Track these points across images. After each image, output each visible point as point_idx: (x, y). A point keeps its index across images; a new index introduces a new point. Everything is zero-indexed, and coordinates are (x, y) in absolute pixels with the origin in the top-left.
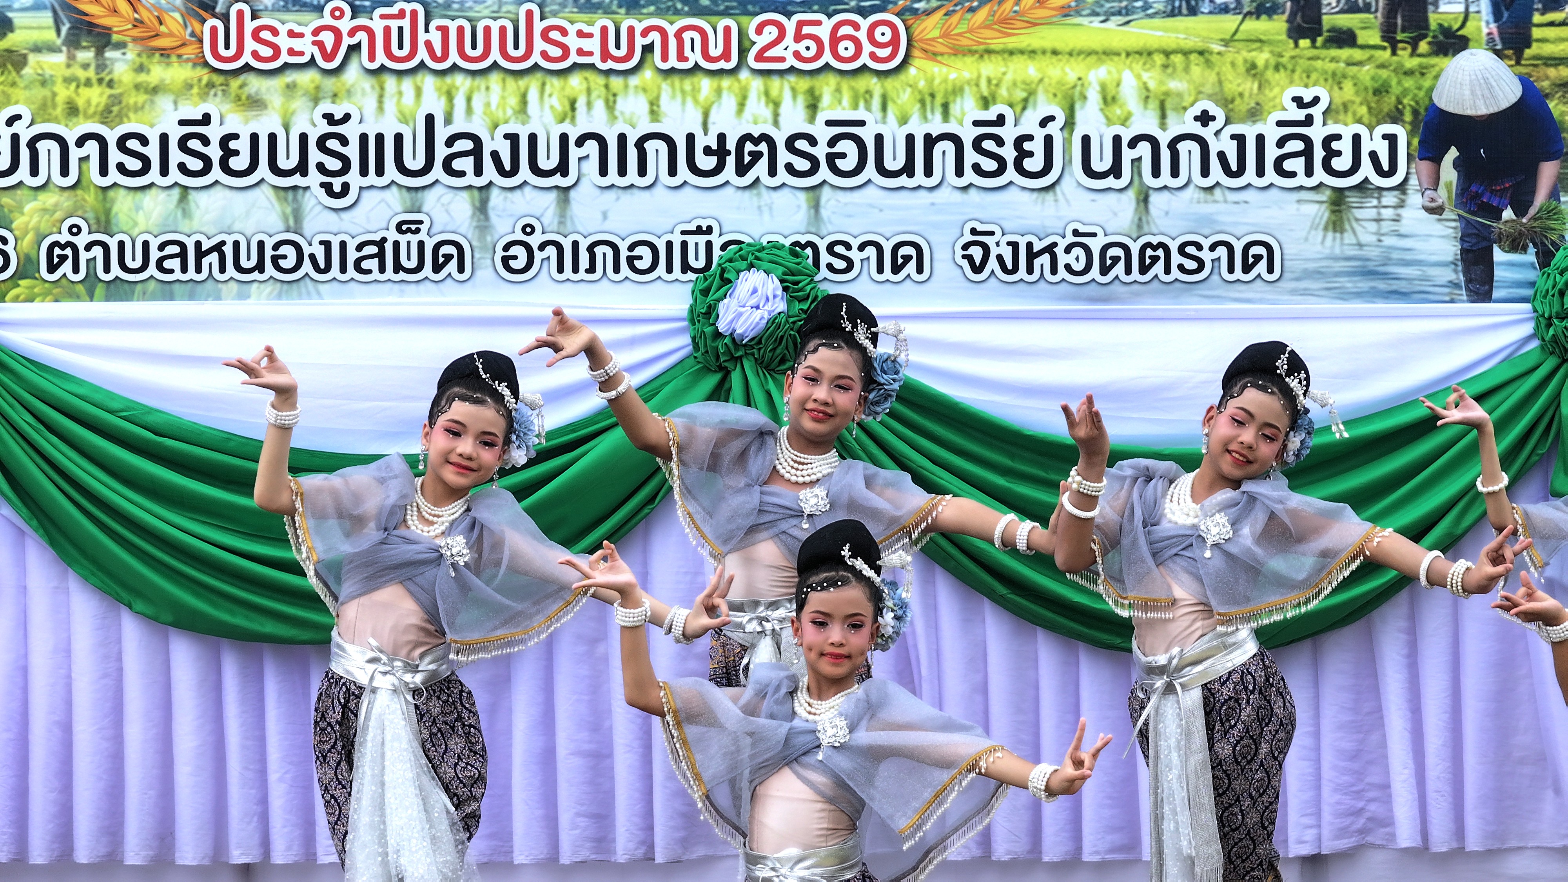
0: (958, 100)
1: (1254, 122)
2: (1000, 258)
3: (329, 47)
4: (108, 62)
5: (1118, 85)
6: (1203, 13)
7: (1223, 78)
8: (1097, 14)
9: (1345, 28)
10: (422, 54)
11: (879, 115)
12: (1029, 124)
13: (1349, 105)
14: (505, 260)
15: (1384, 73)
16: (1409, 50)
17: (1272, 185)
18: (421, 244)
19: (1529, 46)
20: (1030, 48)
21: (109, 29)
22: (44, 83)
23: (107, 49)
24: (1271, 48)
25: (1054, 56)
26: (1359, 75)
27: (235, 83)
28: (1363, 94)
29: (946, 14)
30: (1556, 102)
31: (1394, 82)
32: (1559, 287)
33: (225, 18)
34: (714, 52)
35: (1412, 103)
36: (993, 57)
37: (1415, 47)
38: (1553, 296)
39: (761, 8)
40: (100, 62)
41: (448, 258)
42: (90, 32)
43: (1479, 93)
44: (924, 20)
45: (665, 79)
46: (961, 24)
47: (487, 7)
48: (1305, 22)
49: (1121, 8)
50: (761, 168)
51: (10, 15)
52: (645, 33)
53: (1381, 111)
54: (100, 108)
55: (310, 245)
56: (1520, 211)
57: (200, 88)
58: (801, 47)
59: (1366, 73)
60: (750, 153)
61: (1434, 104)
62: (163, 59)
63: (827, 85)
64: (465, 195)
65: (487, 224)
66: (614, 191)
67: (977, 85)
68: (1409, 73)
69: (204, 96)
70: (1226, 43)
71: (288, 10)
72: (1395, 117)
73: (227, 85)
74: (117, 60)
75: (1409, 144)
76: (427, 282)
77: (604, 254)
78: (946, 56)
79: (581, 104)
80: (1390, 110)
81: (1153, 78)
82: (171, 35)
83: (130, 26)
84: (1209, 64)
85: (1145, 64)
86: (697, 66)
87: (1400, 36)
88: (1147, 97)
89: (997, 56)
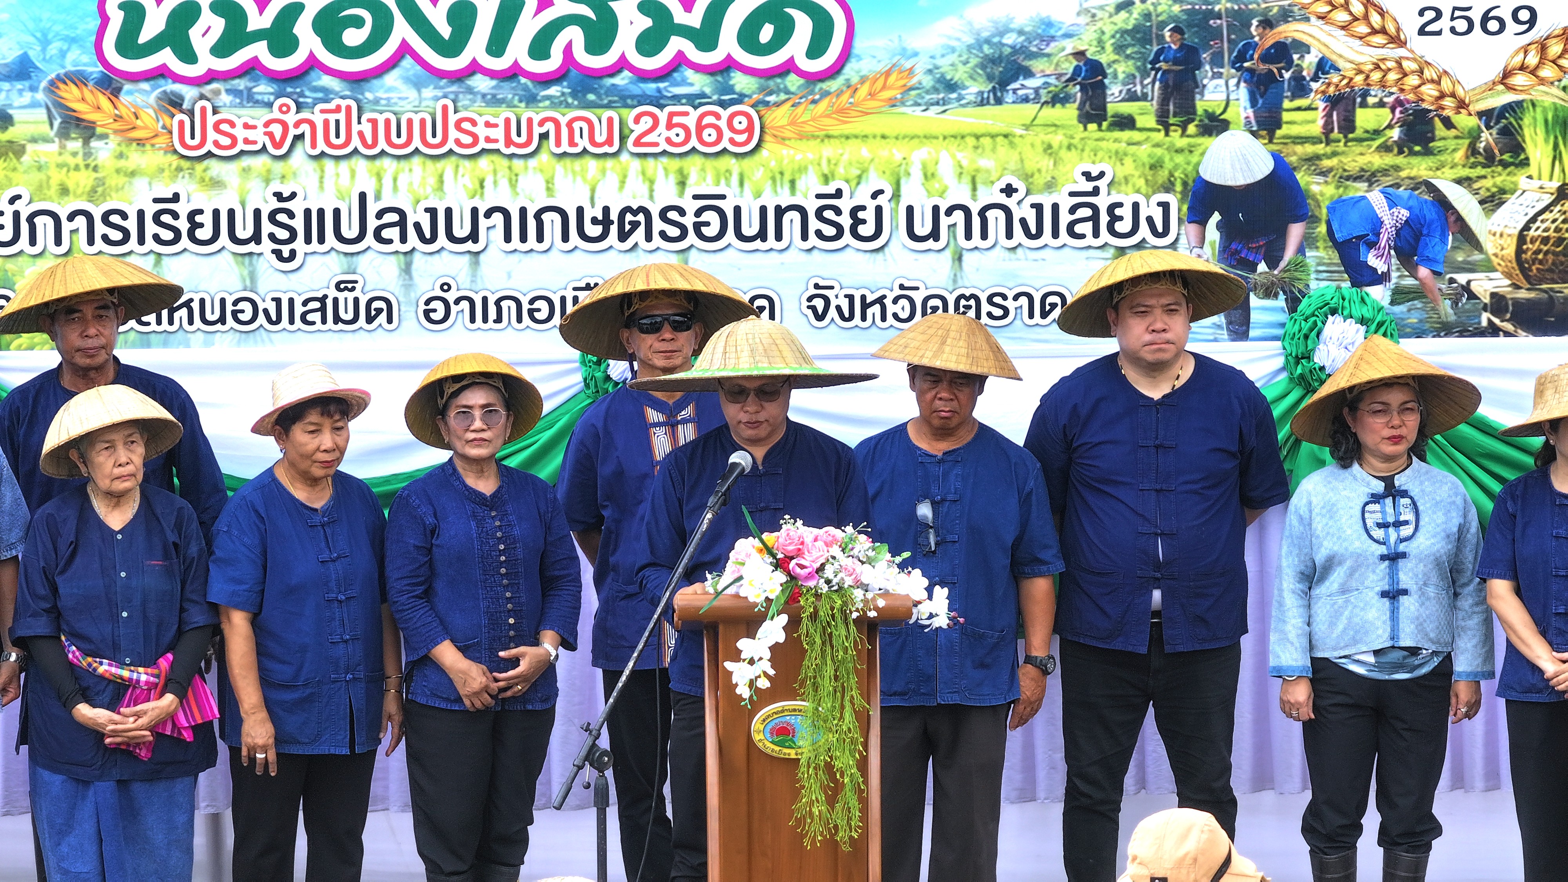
0: (803, 176)
1: (1050, 193)
2: (839, 308)
3: (278, 138)
4: (93, 151)
5: (937, 163)
6: (1007, 103)
7: (1024, 157)
8: (919, 105)
9: (1126, 115)
10: (356, 142)
11: (738, 189)
12: (862, 197)
13: (1130, 178)
14: (427, 313)
15: (1159, 151)
16: (1180, 132)
17: (1065, 245)
18: (356, 301)
19: (1280, 127)
20: (863, 134)
21: (94, 123)
22: (40, 168)
23: (92, 139)
24: (1064, 131)
25: (883, 140)
26: (1138, 153)
27: (199, 167)
28: (1141, 169)
29: (793, 106)
30: (1302, 173)
31: (1167, 159)
32: (1304, 331)
33: (191, 113)
34: (600, 138)
35: (1182, 176)
36: (832, 140)
37: (1184, 129)
38: (1299, 339)
39: (639, 102)
40: (86, 151)
41: (379, 311)
42: (78, 126)
43: (1238, 166)
44: (774, 111)
45: (559, 161)
46: (806, 113)
47: (409, 103)
48: (1092, 109)
49: (939, 100)
50: (639, 234)
51: (10, 111)
52: (541, 123)
53: (1156, 183)
54: (88, 189)
55: (264, 301)
56: (1273, 263)
57: (170, 171)
58: (672, 134)
59: (1144, 152)
60: (630, 223)
61: (1200, 177)
62: (139, 148)
63: (693, 165)
64: (393, 258)
65: (410, 283)
66: (517, 255)
67: (819, 165)
68: (1179, 151)
69: (174, 178)
70: (1027, 127)
71: (243, 107)
72: (1168, 188)
73: (193, 169)
74: (100, 149)
75: (1179, 210)
76: (361, 331)
77: (509, 308)
78: (793, 141)
79: (488, 184)
80: (1164, 182)
81: (966, 156)
82: (146, 128)
83: (111, 121)
84: (1011, 143)
85: (959, 145)
86: (585, 151)
87: (1172, 121)
88: (961, 173)
89: (836, 140)
